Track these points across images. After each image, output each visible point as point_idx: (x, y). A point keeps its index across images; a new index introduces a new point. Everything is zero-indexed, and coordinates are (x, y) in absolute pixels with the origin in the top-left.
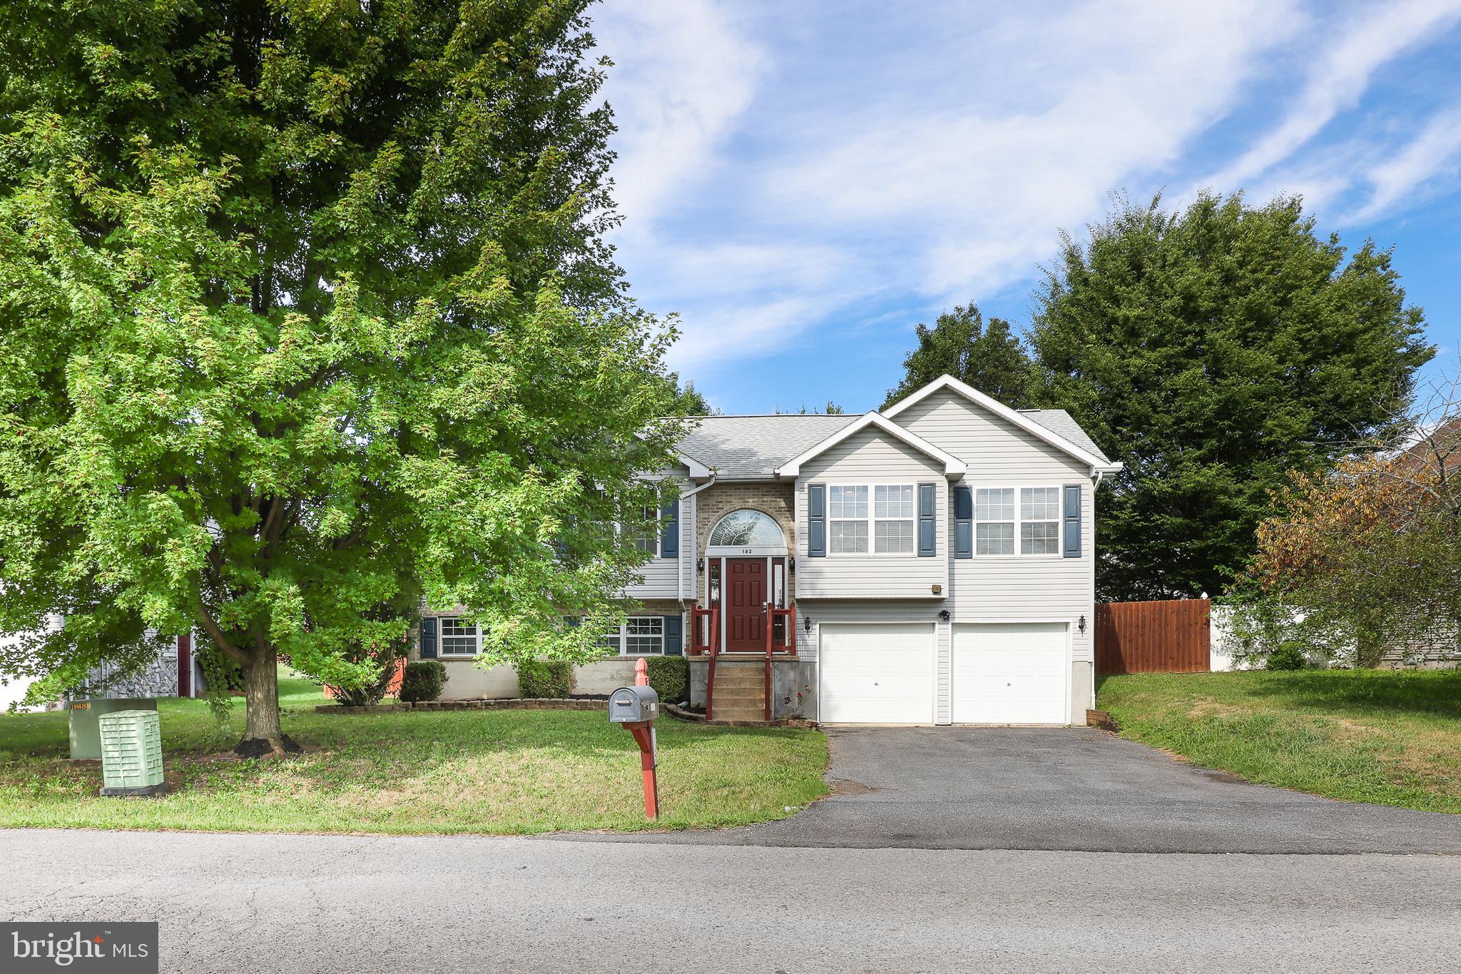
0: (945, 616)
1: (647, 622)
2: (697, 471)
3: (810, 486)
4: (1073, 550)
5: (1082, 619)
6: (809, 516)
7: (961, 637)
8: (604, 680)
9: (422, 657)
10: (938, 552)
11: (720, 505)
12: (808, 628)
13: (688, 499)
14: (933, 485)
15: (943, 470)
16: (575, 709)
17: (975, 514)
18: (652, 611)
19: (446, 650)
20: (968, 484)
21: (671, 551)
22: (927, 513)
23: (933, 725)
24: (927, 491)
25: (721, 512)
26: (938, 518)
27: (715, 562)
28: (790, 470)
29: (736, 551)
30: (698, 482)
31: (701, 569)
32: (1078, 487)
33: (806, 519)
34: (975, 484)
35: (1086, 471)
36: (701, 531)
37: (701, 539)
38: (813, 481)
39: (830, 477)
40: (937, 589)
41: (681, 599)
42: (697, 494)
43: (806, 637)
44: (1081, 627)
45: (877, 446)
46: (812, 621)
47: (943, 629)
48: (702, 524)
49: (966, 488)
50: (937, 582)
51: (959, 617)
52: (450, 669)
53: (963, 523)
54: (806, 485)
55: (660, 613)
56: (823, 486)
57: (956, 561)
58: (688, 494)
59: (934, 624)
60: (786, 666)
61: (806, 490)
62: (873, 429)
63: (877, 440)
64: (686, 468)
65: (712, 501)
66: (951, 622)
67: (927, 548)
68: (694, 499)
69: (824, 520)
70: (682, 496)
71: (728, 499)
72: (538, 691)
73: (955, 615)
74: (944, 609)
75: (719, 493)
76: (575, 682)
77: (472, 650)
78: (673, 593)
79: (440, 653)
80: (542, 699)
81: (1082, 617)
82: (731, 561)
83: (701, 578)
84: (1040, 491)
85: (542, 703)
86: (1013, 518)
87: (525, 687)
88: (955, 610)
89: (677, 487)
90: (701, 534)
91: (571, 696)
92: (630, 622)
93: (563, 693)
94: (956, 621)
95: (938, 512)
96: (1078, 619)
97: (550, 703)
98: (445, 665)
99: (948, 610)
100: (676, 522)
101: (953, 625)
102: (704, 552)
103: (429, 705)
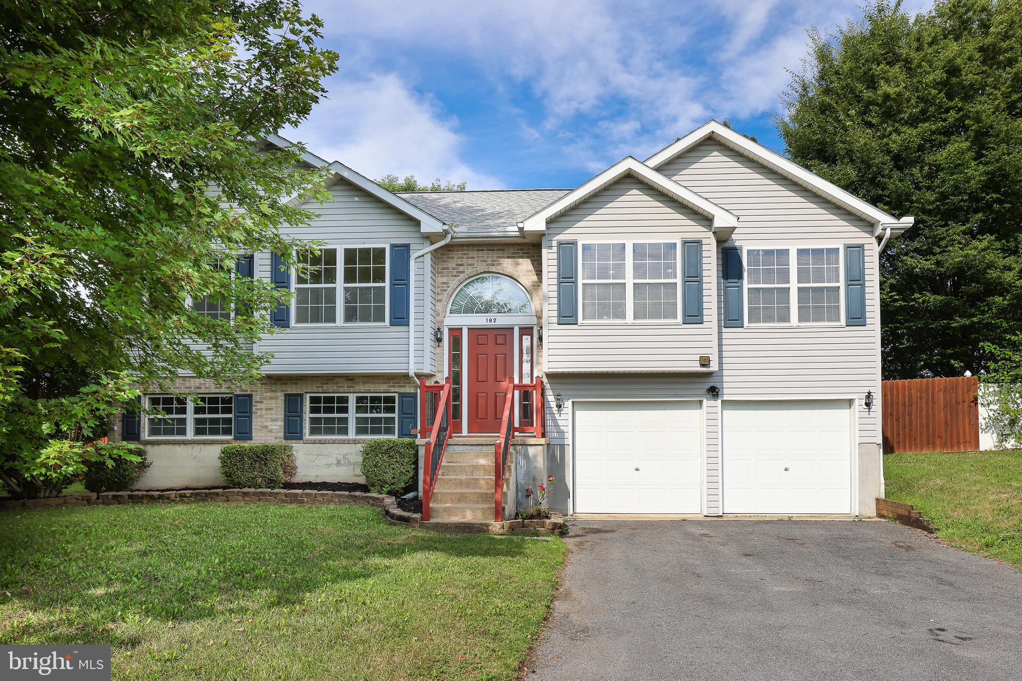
0: (714, 392)
1: (378, 399)
2: (429, 225)
3: (560, 244)
4: (857, 319)
5: (869, 396)
6: (559, 278)
7: (732, 416)
8: (329, 466)
9: (124, 439)
10: (705, 319)
11: (461, 268)
12: (559, 407)
13: (421, 259)
14: (699, 242)
15: (711, 225)
16: (284, 501)
17: (745, 278)
18: (384, 387)
19: (152, 432)
20: (737, 244)
21: (400, 318)
22: (693, 276)
23: (702, 517)
24: (693, 247)
25: (462, 276)
26: (705, 280)
27: (455, 333)
28: (536, 225)
29: (479, 320)
30: (430, 238)
31: (439, 340)
32: (861, 247)
33: (555, 282)
34: (745, 244)
35: (870, 229)
36: (440, 297)
37: (439, 307)
38: (562, 238)
39: (581, 234)
40: (705, 362)
41: (412, 373)
42: (432, 253)
43: (558, 416)
44: (868, 405)
46: (565, 398)
47: (711, 407)
48: (438, 292)
49: (735, 249)
50: (704, 352)
51: (729, 393)
52: (155, 453)
53: (732, 288)
54: (554, 243)
55: (392, 390)
56: (574, 243)
57: (726, 330)
58: (420, 253)
59: (701, 402)
60: (531, 450)
61: (555, 249)
62: (630, 179)
63: (635, 191)
64: (417, 223)
65: (452, 264)
66: (720, 398)
67: (694, 315)
68: (428, 258)
69: (575, 283)
70: (414, 255)
71: (470, 261)
72: (243, 479)
73: (725, 391)
74: (712, 384)
75: (454, 254)
76: (294, 468)
77: (183, 432)
78: (404, 366)
79: (145, 435)
80: (246, 490)
81: (869, 393)
82: (474, 331)
83: (438, 350)
84: (818, 252)
85: (245, 494)
86: (788, 282)
87: (228, 475)
88: (725, 385)
89: (407, 246)
90: (440, 301)
91: (288, 486)
92: (359, 400)
93: (272, 483)
94: (726, 398)
95: (705, 273)
96: (864, 396)
97: (254, 494)
98: (149, 448)
99: (717, 385)
100: (408, 285)
101: (723, 402)
102: (442, 322)
103: (115, 497)
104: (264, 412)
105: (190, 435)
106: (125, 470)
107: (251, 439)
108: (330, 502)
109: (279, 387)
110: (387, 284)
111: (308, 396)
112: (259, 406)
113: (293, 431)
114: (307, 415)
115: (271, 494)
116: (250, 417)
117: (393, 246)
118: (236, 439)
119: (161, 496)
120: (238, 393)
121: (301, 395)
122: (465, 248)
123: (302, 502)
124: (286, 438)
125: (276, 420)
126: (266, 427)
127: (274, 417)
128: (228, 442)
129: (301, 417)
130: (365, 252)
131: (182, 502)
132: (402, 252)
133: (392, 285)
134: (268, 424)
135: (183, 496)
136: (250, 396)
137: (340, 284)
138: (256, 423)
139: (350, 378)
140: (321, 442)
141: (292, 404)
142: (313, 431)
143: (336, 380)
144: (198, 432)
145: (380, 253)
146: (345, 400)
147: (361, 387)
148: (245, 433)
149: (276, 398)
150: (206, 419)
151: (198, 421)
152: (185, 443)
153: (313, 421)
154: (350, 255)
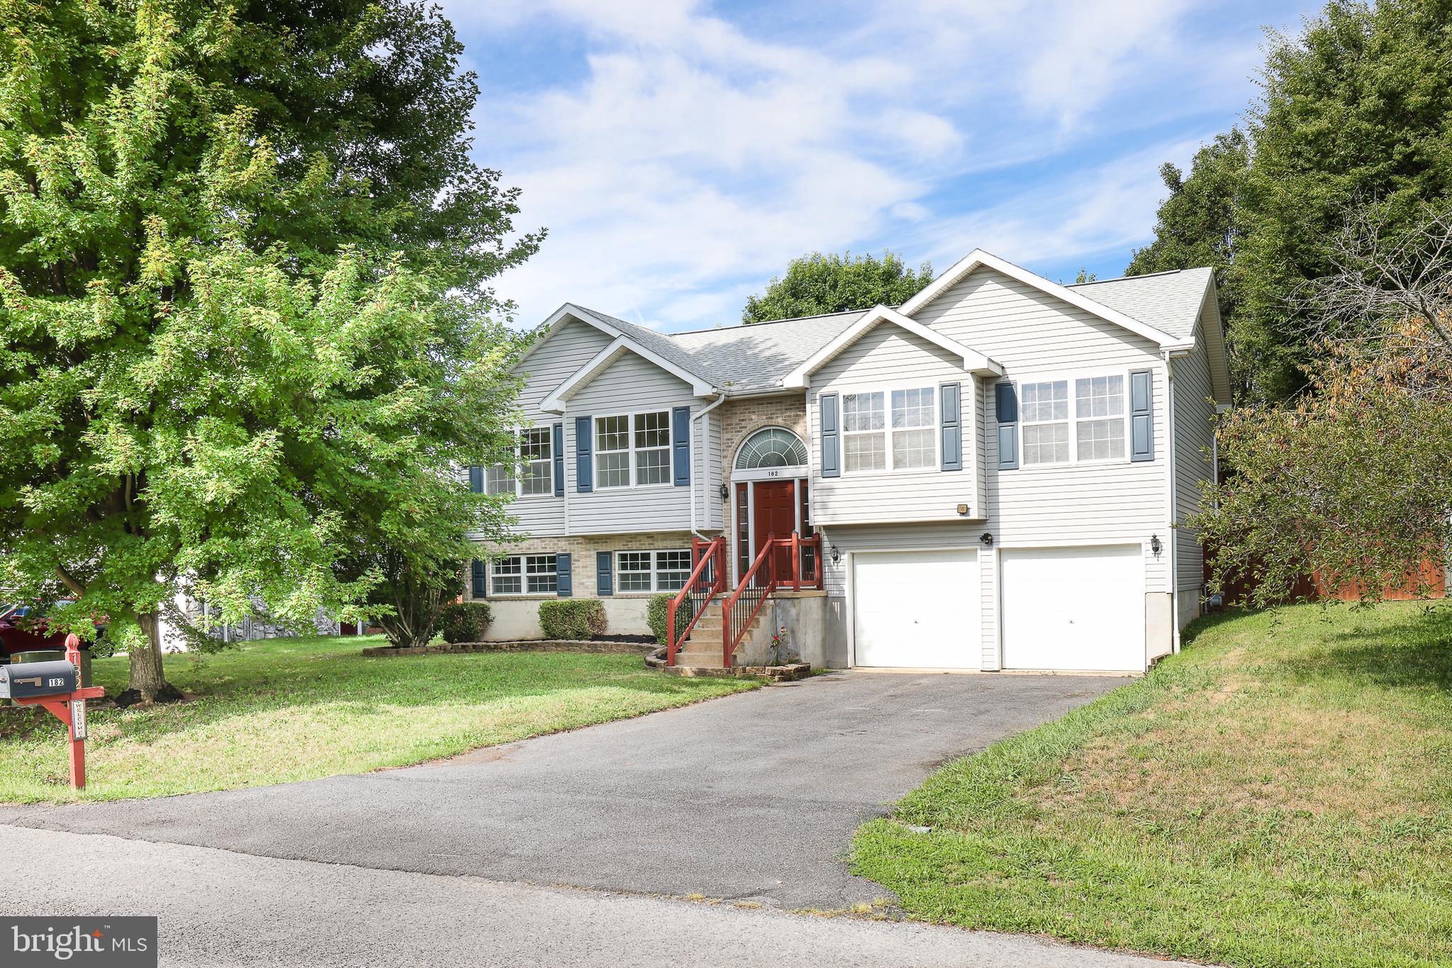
0: (988, 540)
1: (673, 555)
2: (702, 389)
3: (822, 397)
4: (1143, 453)
5: (1155, 540)
6: (822, 430)
7: (1011, 564)
8: (634, 619)
9: (475, 596)
10: (964, 465)
11: (743, 424)
12: (836, 559)
14: (956, 386)
15: (962, 367)
16: (586, 651)
17: (1020, 415)
18: (678, 543)
19: (498, 590)
20: (1011, 378)
21: (684, 478)
22: (951, 422)
23: (978, 672)
24: (951, 391)
25: (745, 432)
26: (964, 424)
27: (742, 487)
28: (795, 380)
29: (763, 474)
30: (707, 400)
31: (725, 495)
32: (1148, 372)
34: (1019, 378)
35: (1155, 351)
36: (725, 453)
37: (725, 463)
38: (825, 390)
39: (843, 384)
40: (964, 510)
41: (694, 531)
42: (710, 412)
43: (835, 568)
44: (1156, 549)
45: (894, 343)
46: (840, 550)
47: (988, 557)
48: (720, 449)
49: (1009, 384)
50: (962, 500)
51: (1006, 540)
52: (496, 610)
53: (1006, 428)
54: (818, 397)
55: (686, 546)
56: (836, 395)
57: (1000, 473)
58: (698, 415)
60: (788, 603)
61: (818, 402)
62: (884, 324)
63: (893, 337)
64: (691, 387)
65: (735, 420)
66: (995, 546)
67: (952, 462)
68: (706, 420)
70: (693, 417)
71: (752, 417)
72: (557, 632)
73: (1002, 539)
74: (986, 532)
75: (738, 410)
76: (605, 622)
77: (518, 589)
78: (686, 524)
79: (490, 592)
80: (560, 641)
81: (1155, 537)
82: (759, 485)
83: (725, 506)
84: (1099, 382)
85: (558, 645)
86: (1066, 416)
87: (546, 627)
88: (1002, 532)
89: (687, 408)
90: (726, 457)
91: (595, 637)
92: (660, 556)
93: (580, 635)
94: (1002, 546)
95: (963, 417)
96: (1149, 539)
97: (565, 645)
98: (493, 605)
99: (991, 532)
100: (688, 446)
101: (1000, 550)
102: (728, 478)
103: (463, 646)
104: (581, 570)
105: (524, 591)
106: (470, 624)
107: (571, 595)
108: (622, 651)
109: (592, 546)
110: (671, 447)
111: (617, 553)
112: (577, 564)
113: (604, 587)
114: (617, 571)
115: (577, 645)
116: (570, 575)
117: (675, 410)
118: (559, 595)
119: (496, 648)
120: (560, 552)
121: (610, 553)
122: (747, 403)
123: (601, 651)
124: (599, 594)
125: (590, 577)
126: (583, 584)
127: (590, 574)
128: (553, 598)
129: (610, 573)
130: (652, 417)
131: (511, 651)
132: (683, 414)
133: (675, 447)
134: (584, 581)
135: (512, 646)
136: (569, 555)
137: (632, 450)
138: (575, 580)
139: (650, 536)
140: (627, 597)
141: (604, 560)
142: (624, 587)
143: (639, 538)
144: (532, 589)
145: (664, 416)
146: (646, 557)
147: (660, 544)
148: (566, 590)
149: (590, 556)
150: (546, 577)
151: (531, 579)
152: (519, 599)
153: (623, 577)
154: (639, 419)
